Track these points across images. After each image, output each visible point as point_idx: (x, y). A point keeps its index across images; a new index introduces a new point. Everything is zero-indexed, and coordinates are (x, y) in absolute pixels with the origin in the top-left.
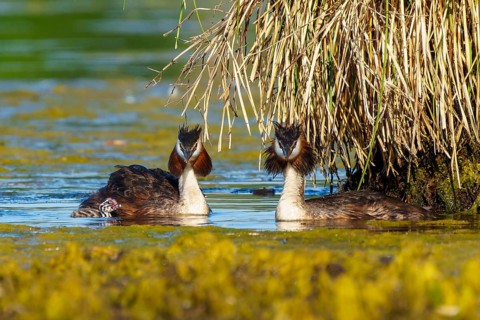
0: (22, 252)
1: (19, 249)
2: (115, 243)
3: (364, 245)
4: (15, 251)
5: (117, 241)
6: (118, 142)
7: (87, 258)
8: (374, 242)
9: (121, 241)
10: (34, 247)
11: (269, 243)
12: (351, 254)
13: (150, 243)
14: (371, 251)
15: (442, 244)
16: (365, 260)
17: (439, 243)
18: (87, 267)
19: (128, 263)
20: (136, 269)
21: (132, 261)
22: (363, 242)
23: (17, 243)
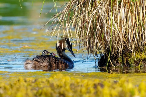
0: (5, 79)
1: (4, 78)
2: (32, 77)
3: (108, 77)
4: (3, 79)
5: (33, 76)
6: (26, 46)
7: (26, 81)
8: (110, 76)
9: (34, 76)
10: (8, 78)
11: (79, 77)
12: (105, 80)
13: (43, 77)
14: (110, 79)
15: (131, 77)
16: (109, 82)
17: (130, 76)
18: (26, 84)
19: (38, 83)
20: (40, 85)
21: (39, 82)
22: (107, 76)
23: (3, 77)
